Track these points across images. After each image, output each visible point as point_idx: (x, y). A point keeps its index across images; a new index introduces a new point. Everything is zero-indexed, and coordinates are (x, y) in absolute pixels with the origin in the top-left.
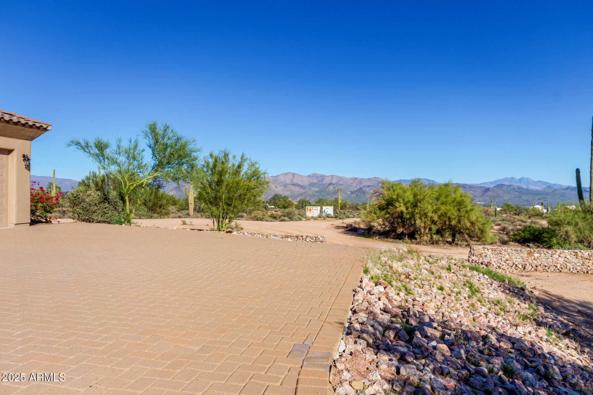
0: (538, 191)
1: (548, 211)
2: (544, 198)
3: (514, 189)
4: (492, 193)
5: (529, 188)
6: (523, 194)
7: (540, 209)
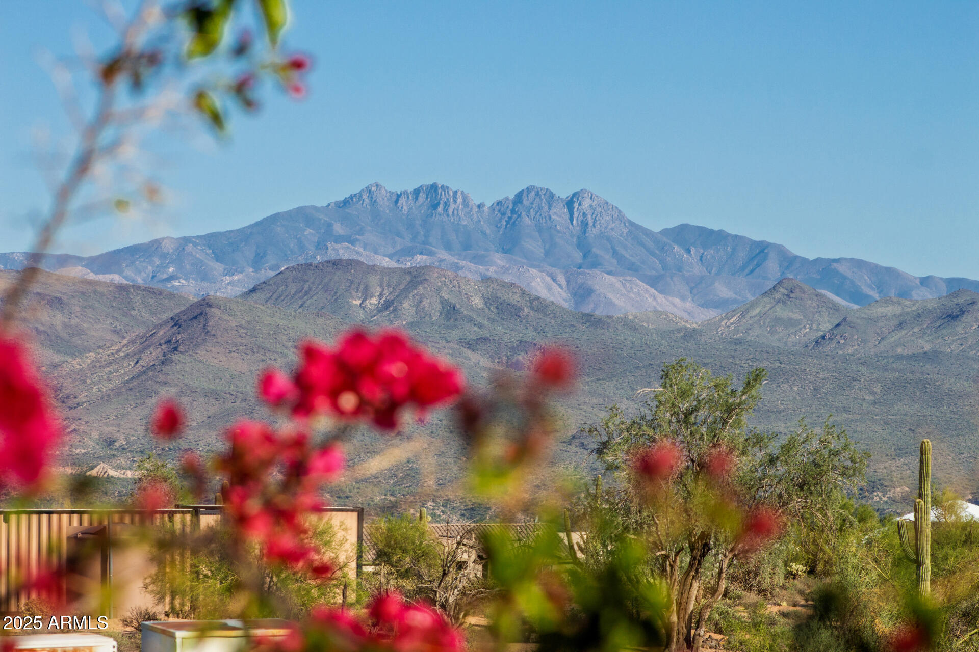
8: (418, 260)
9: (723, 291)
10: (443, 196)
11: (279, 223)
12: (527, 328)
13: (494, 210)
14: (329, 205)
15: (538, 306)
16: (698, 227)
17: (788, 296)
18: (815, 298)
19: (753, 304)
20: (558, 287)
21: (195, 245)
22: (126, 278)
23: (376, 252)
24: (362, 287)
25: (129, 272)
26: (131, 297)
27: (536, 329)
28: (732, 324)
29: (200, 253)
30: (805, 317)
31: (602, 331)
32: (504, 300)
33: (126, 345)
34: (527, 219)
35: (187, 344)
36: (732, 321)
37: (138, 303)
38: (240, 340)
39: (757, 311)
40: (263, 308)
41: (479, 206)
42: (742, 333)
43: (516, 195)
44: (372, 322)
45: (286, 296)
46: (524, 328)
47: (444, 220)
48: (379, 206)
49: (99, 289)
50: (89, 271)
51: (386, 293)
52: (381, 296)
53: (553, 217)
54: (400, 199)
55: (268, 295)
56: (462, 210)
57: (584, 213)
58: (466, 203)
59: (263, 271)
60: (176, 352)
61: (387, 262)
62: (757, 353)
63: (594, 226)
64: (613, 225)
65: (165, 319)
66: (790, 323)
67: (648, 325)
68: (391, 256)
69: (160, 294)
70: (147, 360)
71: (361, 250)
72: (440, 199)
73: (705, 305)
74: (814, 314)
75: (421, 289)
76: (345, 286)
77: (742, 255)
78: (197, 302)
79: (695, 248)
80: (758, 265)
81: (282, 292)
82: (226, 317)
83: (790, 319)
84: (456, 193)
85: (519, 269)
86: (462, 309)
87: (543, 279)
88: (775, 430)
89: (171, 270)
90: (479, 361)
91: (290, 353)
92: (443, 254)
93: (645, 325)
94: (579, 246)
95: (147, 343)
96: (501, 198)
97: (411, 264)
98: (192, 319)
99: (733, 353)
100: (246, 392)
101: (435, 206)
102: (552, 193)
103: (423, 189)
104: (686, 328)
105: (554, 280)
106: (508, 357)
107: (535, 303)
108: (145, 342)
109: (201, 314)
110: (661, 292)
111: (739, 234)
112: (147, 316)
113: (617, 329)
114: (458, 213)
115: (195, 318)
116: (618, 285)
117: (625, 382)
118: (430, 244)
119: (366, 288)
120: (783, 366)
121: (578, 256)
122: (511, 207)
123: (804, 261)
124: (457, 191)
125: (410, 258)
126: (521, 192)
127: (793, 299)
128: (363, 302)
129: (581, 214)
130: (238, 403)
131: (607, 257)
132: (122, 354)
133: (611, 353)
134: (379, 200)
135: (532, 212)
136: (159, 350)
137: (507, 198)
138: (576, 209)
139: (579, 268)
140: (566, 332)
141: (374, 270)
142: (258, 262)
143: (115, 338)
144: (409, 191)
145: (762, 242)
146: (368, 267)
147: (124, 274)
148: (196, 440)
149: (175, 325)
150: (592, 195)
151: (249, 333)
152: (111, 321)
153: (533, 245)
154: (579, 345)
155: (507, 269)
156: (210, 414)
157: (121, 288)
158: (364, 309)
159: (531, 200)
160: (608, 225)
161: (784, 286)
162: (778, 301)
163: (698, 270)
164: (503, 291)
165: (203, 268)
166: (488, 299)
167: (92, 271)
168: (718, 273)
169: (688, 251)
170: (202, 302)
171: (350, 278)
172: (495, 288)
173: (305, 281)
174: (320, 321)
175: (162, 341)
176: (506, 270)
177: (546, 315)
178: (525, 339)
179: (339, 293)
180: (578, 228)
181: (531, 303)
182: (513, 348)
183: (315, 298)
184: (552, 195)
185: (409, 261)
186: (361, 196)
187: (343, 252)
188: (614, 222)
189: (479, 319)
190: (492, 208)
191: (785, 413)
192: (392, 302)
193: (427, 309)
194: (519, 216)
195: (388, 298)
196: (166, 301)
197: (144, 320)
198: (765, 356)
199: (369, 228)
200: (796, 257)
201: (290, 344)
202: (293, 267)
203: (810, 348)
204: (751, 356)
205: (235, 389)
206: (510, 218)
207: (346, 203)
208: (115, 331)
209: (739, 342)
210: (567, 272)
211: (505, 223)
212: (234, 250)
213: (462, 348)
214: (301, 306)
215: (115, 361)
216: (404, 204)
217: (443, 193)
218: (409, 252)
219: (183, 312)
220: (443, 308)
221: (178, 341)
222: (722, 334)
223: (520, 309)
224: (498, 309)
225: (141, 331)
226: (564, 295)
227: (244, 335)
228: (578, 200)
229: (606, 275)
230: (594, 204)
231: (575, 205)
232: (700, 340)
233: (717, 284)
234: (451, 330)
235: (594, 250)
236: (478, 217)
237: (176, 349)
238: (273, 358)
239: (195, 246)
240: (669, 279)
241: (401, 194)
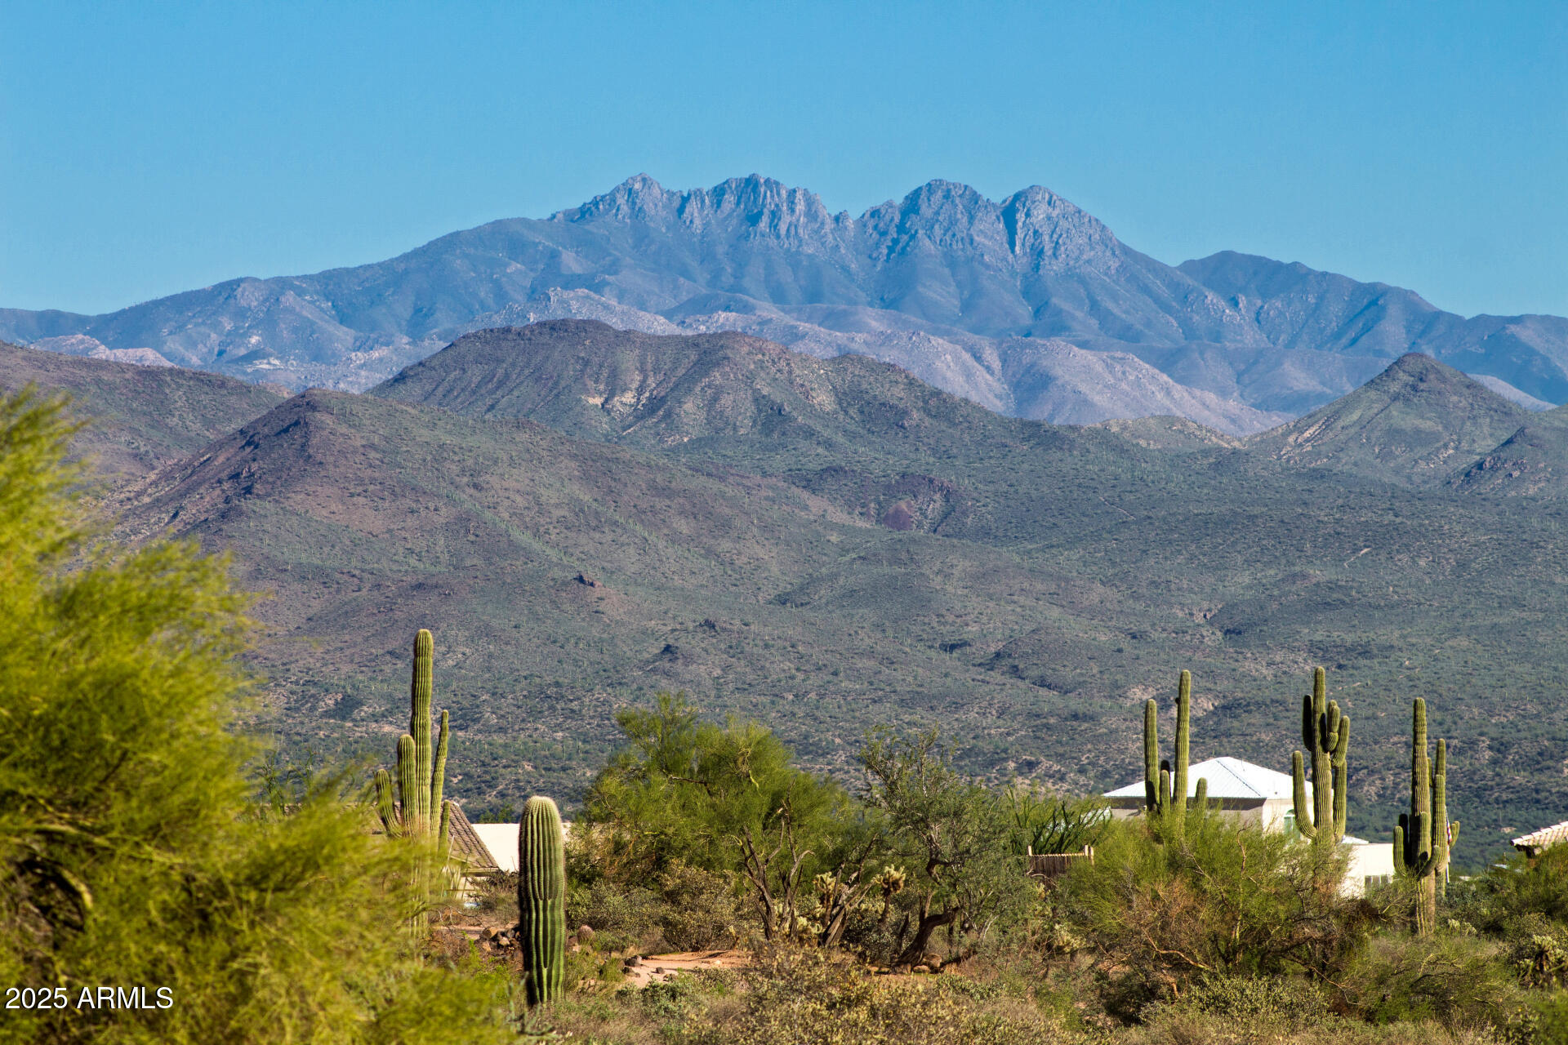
0: (1226, 462)
1: (1413, 859)
2: (1325, 603)
3: (772, 417)
4: (369, 519)
5: (1039, 412)
6: (949, 522)
7: (1275, 817)
8: (721, 320)
9: (1298, 378)
10: (769, 200)
11: (458, 251)
12: (917, 450)
13: (865, 226)
14: (554, 216)
15: (938, 408)
16: (1251, 257)
17: (1414, 388)
18: (1466, 391)
19: (1348, 404)
20: (984, 373)
21: (300, 292)
22: (169, 356)
23: (643, 307)
24: (605, 373)
25: (174, 344)
26: (167, 391)
27: (934, 451)
28: (1307, 440)
29: (309, 309)
30: (1446, 428)
31: (1059, 454)
32: (875, 397)
33: (154, 483)
34: (927, 242)
35: (271, 480)
36: (1307, 434)
37: (179, 404)
38: (369, 471)
39: (1355, 416)
40: (413, 411)
41: (837, 219)
42: (1327, 457)
43: (907, 198)
44: (624, 437)
45: (463, 390)
46: (913, 449)
47: (771, 244)
48: (647, 219)
49: (106, 376)
50: (97, 342)
51: (652, 382)
52: (640, 391)
53: (976, 238)
54: (688, 205)
55: (429, 388)
56: (805, 226)
57: (1036, 232)
58: (812, 214)
59: (427, 343)
60: (248, 496)
61: (661, 326)
62: (1352, 496)
63: (1055, 255)
64: (1092, 253)
65: (231, 432)
66: (1419, 438)
67: (1149, 444)
68: (669, 315)
69: (223, 385)
70: (194, 511)
71: (613, 302)
72: (764, 205)
73: (1264, 405)
74: (1463, 423)
75: (717, 377)
76: (575, 371)
77: (1335, 310)
78: (288, 402)
79: (1247, 297)
80: (1367, 329)
81: (454, 381)
82: (343, 429)
83: (1418, 431)
84: (792, 193)
85: (911, 338)
86: (795, 414)
87: (956, 358)
88: (1383, 640)
89: (254, 340)
90: (825, 511)
91: (464, 497)
92: (768, 310)
93: (1143, 443)
94: (1026, 293)
95: (195, 478)
96: (877, 202)
97: (708, 328)
98: (279, 433)
99: (1306, 496)
100: (380, 571)
101: (754, 219)
102: (975, 193)
103: (730, 187)
104: (1220, 449)
105: (978, 358)
106: (879, 503)
107: (933, 402)
108: (191, 475)
109: (297, 423)
110: (1180, 381)
111: (1331, 270)
112: (196, 427)
113: (1088, 451)
114: (796, 232)
115: (286, 430)
116: (1099, 367)
117: (1099, 551)
118: (744, 291)
119: (614, 374)
120: (1398, 520)
121: (1024, 313)
122: (897, 220)
123: (1455, 321)
124: (794, 191)
125: (705, 318)
126: (917, 193)
127: (1425, 394)
128: (606, 401)
129: (1031, 233)
130: (364, 592)
131: (1079, 314)
132: (147, 500)
133: (1075, 496)
134: (649, 208)
135: (938, 231)
136: (218, 492)
137: (890, 204)
138: (1020, 224)
139: (1028, 335)
140: (991, 457)
141: (628, 340)
142: (417, 325)
143: (136, 468)
144: (705, 190)
145: (1373, 286)
146: (617, 334)
147: (166, 349)
148: (285, 660)
149: (249, 444)
150: (1051, 197)
151: (386, 460)
152: (129, 438)
153: (941, 293)
154: (1014, 481)
155: (889, 338)
156: (311, 612)
157: (149, 374)
158: (609, 414)
159: (935, 207)
160: (1081, 252)
161: (1406, 368)
162: (1395, 398)
163: (1252, 338)
164: (872, 379)
165: (315, 336)
166: (845, 393)
167: (104, 341)
168: (1291, 344)
169: (1235, 303)
170: (299, 402)
171: (582, 355)
172: (857, 373)
173: (499, 361)
174: (523, 437)
175: (224, 475)
176: (886, 339)
177: (954, 425)
178: (910, 471)
179: (563, 383)
180: (1025, 260)
181: (926, 402)
182: (888, 487)
183: (516, 393)
184: (975, 198)
185: (703, 323)
186: (614, 200)
187: (576, 305)
188: (1092, 249)
189: (826, 433)
190: (861, 223)
191: (1400, 610)
192: (663, 400)
193: (728, 412)
194: (913, 237)
195: (655, 393)
196: (233, 399)
197: (193, 434)
198: (1366, 501)
199: (628, 260)
200: (1439, 314)
201: (465, 480)
202: (475, 335)
203: (1454, 487)
204: (1340, 502)
205: (359, 565)
206: (895, 241)
207: (585, 213)
208: (136, 456)
209: (1319, 475)
210: (1001, 344)
211: (885, 251)
212: (372, 303)
213: (793, 488)
214: (492, 407)
215: (133, 512)
216: (696, 214)
217: (768, 193)
218: (702, 306)
219: (265, 421)
220: (760, 411)
221: (253, 475)
222: (1288, 461)
223: (905, 413)
224: (862, 412)
225: (184, 455)
226: (996, 385)
227: (378, 462)
228: (1024, 206)
229: (1076, 349)
230: (1055, 214)
231: (1018, 216)
232: (1246, 470)
233: (1287, 366)
234: (773, 454)
235: (1054, 300)
236: (835, 239)
237: (248, 490)
238: (431, 505)
239: (299, 296)
240: (1197, 355)
241: (689, 195)
